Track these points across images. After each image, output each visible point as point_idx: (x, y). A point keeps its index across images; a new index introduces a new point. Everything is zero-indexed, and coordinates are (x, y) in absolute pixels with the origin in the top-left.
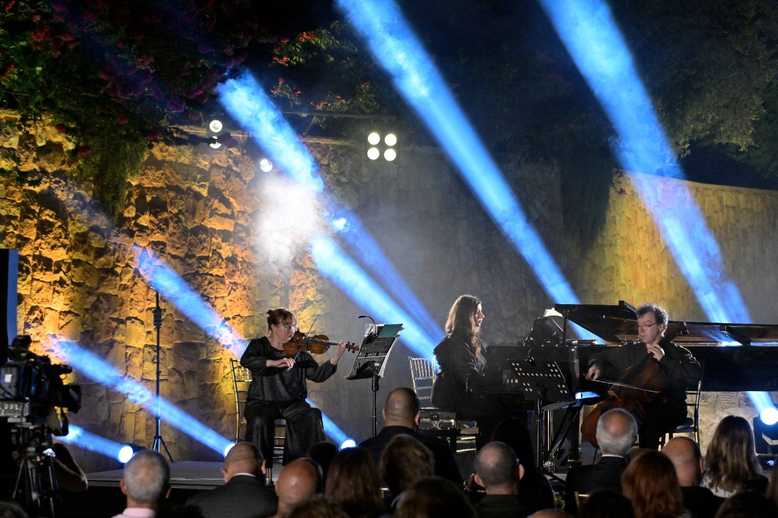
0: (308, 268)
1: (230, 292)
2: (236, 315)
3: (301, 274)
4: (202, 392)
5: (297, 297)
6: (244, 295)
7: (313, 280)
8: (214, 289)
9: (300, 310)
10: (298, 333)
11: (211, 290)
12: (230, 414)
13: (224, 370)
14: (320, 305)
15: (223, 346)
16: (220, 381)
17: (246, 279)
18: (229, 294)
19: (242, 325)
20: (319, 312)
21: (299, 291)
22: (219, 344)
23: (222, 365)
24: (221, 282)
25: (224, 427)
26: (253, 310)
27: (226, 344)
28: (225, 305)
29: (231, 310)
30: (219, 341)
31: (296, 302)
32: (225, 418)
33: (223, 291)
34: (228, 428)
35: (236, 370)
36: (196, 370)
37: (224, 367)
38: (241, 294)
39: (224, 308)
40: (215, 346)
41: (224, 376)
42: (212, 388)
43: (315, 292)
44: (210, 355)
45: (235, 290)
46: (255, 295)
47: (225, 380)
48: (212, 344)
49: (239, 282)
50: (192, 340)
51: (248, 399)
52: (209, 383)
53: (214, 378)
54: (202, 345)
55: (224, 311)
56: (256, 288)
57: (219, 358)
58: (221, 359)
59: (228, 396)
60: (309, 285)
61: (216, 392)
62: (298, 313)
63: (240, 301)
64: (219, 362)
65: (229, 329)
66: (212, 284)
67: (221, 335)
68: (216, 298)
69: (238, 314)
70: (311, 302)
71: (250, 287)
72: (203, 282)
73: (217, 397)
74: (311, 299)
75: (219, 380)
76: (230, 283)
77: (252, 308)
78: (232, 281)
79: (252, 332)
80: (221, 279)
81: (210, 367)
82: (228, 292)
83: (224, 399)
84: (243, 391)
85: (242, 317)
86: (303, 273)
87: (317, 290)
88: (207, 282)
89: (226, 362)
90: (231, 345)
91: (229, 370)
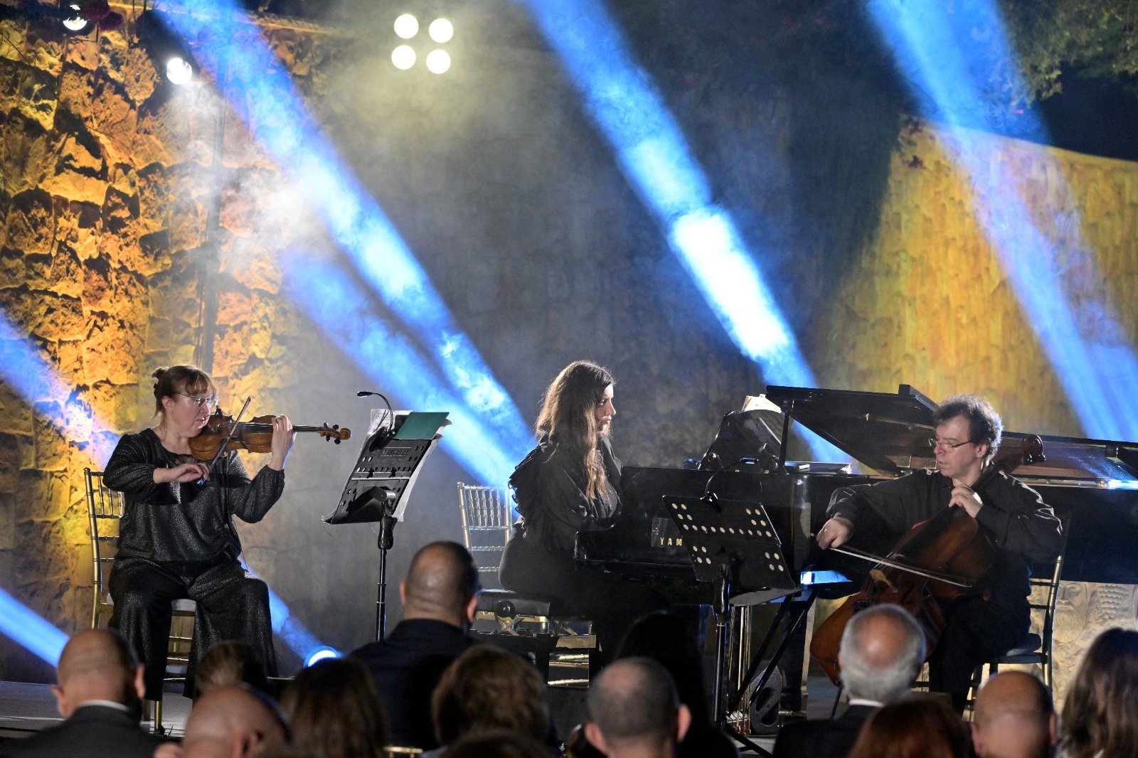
0: (255, 290)
1: (91, 331)
2: (102, 381)
3: (241, 301)
4: (23, 538)
5: (229, 349)
6: (120, 340)
7: (266, 316)
8: (57, 325)
9: (236, 375)
10: (219, 415)
11: (52, 327)
12: (78, 587)
13: (71, 493)
14: (278, 368)
15: (72, 444)
16: (61, 517)
17: (124, 307)
18: (88, 337)
19: (113, 402)
20: (274, 383)
21: (236, 336)
22: (64, 439)
23: (68, 484)
24: (73, 310)
25: (66, 614)
26: (137, 372)
27: (78, 440)
28: (80, 360)
29: (91, 370)
30: (63, 433)
31: (229, 358)
32: (69, 594)
33: (76, 329)
34: (74, 616)
35: (96, 495)
36: (12, 491)
37: (72, 487)
38: (115, 338)
39: (77, 365)
40: (53, 443)
41: (71, 508)
42: (45, 531)
43: (268, 340)
44: (42, 461)
45: (101, 329)
46: (143, 341)
47: (71, 514)
48: (49, 439)
49: (110, 311)
50: (6, 428)
51: (119, 557)
52: (38, 520)
53: (50, 510)
54: (28, 440)
55: (76, 370)
56: (145, 325)
57: (62, 469)
58: (65, 470)
59: (77, 548)
60: (257, 325)
61: (52, 541)
62: (231, 382)
63: (111, 352)
64: (60, 478)
65: (85, 410)
66: (55, 313)
67: (68, 422)
68: (61, 343)
69: (105, 379)
70: (261, 361)
71: (133, 323)
72: (35, 307)
73: (54, 551)
74: (260, 355)
75: (59, 514)
76: (93, 313)
77: (135, 369)
78: (97, 310)
79: (132, 418)
80: (74, 305)
81: (42, 486)
82: (87, 333)
83: (69, 555)
84: (109, 539)
85: (113, 385)
86: (246, 299)
87: (274, 336)
88: (43, 309)
89: (77, 477)
90: (87, 443)
91: (81, 494)
